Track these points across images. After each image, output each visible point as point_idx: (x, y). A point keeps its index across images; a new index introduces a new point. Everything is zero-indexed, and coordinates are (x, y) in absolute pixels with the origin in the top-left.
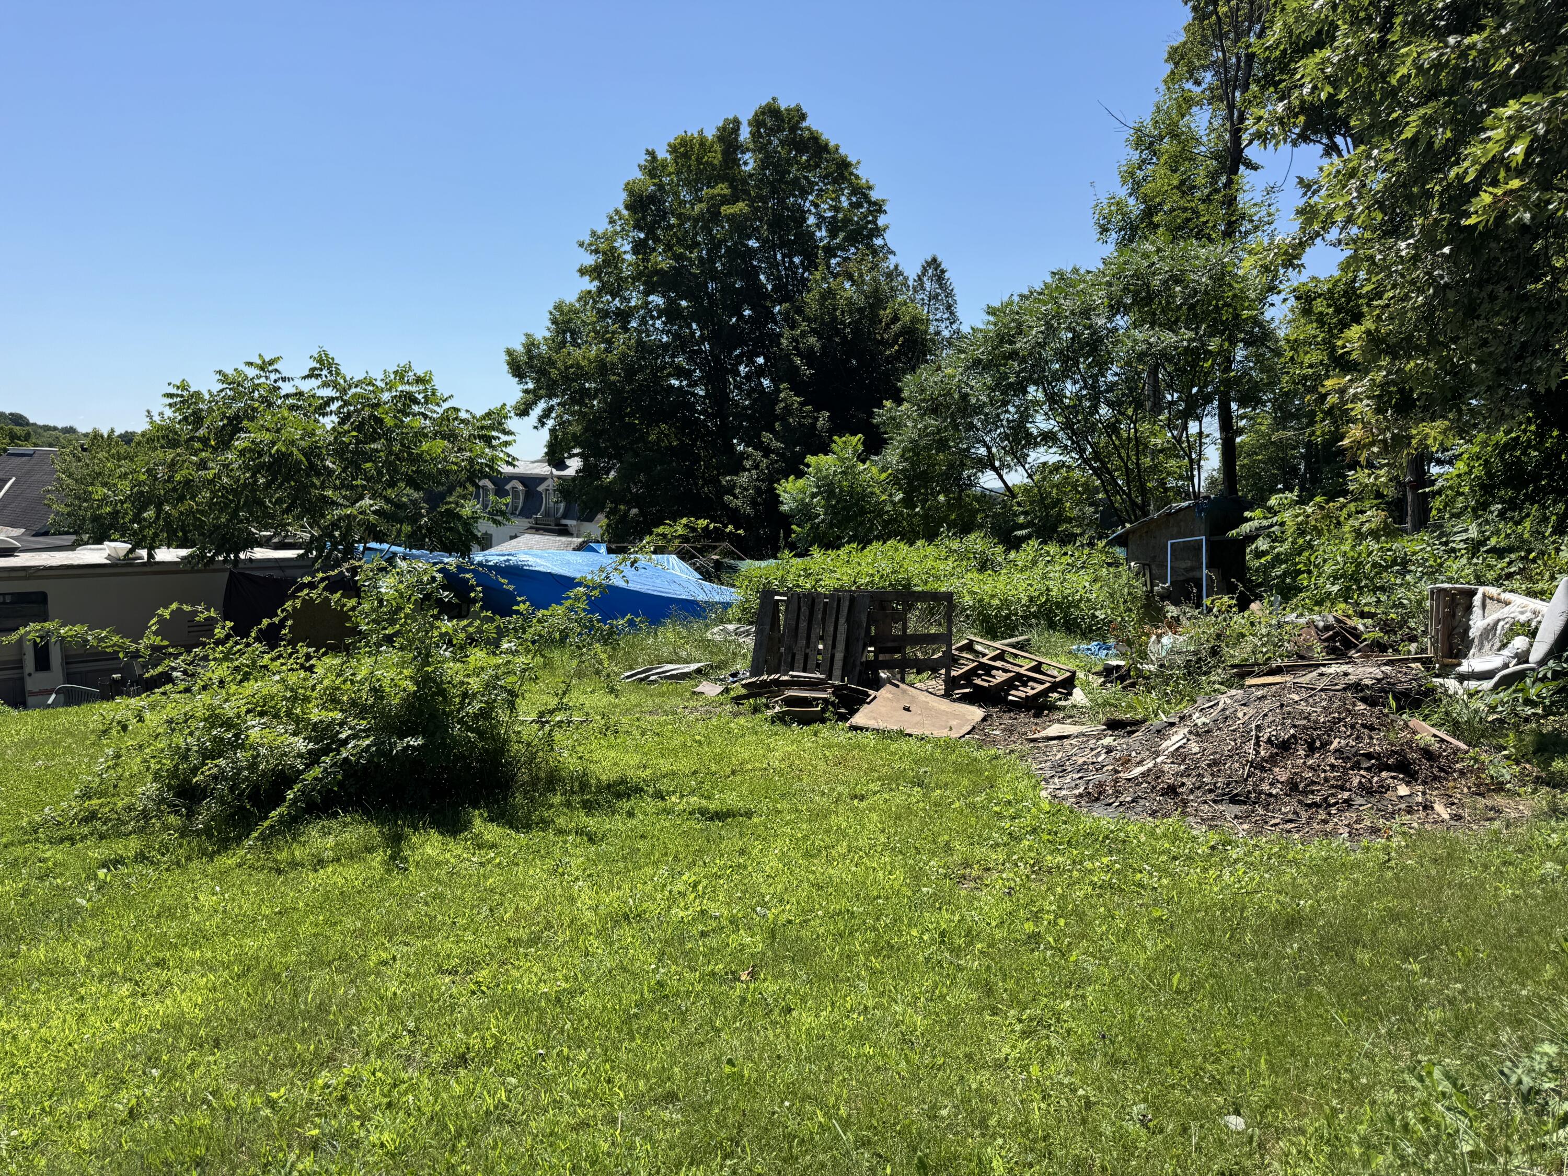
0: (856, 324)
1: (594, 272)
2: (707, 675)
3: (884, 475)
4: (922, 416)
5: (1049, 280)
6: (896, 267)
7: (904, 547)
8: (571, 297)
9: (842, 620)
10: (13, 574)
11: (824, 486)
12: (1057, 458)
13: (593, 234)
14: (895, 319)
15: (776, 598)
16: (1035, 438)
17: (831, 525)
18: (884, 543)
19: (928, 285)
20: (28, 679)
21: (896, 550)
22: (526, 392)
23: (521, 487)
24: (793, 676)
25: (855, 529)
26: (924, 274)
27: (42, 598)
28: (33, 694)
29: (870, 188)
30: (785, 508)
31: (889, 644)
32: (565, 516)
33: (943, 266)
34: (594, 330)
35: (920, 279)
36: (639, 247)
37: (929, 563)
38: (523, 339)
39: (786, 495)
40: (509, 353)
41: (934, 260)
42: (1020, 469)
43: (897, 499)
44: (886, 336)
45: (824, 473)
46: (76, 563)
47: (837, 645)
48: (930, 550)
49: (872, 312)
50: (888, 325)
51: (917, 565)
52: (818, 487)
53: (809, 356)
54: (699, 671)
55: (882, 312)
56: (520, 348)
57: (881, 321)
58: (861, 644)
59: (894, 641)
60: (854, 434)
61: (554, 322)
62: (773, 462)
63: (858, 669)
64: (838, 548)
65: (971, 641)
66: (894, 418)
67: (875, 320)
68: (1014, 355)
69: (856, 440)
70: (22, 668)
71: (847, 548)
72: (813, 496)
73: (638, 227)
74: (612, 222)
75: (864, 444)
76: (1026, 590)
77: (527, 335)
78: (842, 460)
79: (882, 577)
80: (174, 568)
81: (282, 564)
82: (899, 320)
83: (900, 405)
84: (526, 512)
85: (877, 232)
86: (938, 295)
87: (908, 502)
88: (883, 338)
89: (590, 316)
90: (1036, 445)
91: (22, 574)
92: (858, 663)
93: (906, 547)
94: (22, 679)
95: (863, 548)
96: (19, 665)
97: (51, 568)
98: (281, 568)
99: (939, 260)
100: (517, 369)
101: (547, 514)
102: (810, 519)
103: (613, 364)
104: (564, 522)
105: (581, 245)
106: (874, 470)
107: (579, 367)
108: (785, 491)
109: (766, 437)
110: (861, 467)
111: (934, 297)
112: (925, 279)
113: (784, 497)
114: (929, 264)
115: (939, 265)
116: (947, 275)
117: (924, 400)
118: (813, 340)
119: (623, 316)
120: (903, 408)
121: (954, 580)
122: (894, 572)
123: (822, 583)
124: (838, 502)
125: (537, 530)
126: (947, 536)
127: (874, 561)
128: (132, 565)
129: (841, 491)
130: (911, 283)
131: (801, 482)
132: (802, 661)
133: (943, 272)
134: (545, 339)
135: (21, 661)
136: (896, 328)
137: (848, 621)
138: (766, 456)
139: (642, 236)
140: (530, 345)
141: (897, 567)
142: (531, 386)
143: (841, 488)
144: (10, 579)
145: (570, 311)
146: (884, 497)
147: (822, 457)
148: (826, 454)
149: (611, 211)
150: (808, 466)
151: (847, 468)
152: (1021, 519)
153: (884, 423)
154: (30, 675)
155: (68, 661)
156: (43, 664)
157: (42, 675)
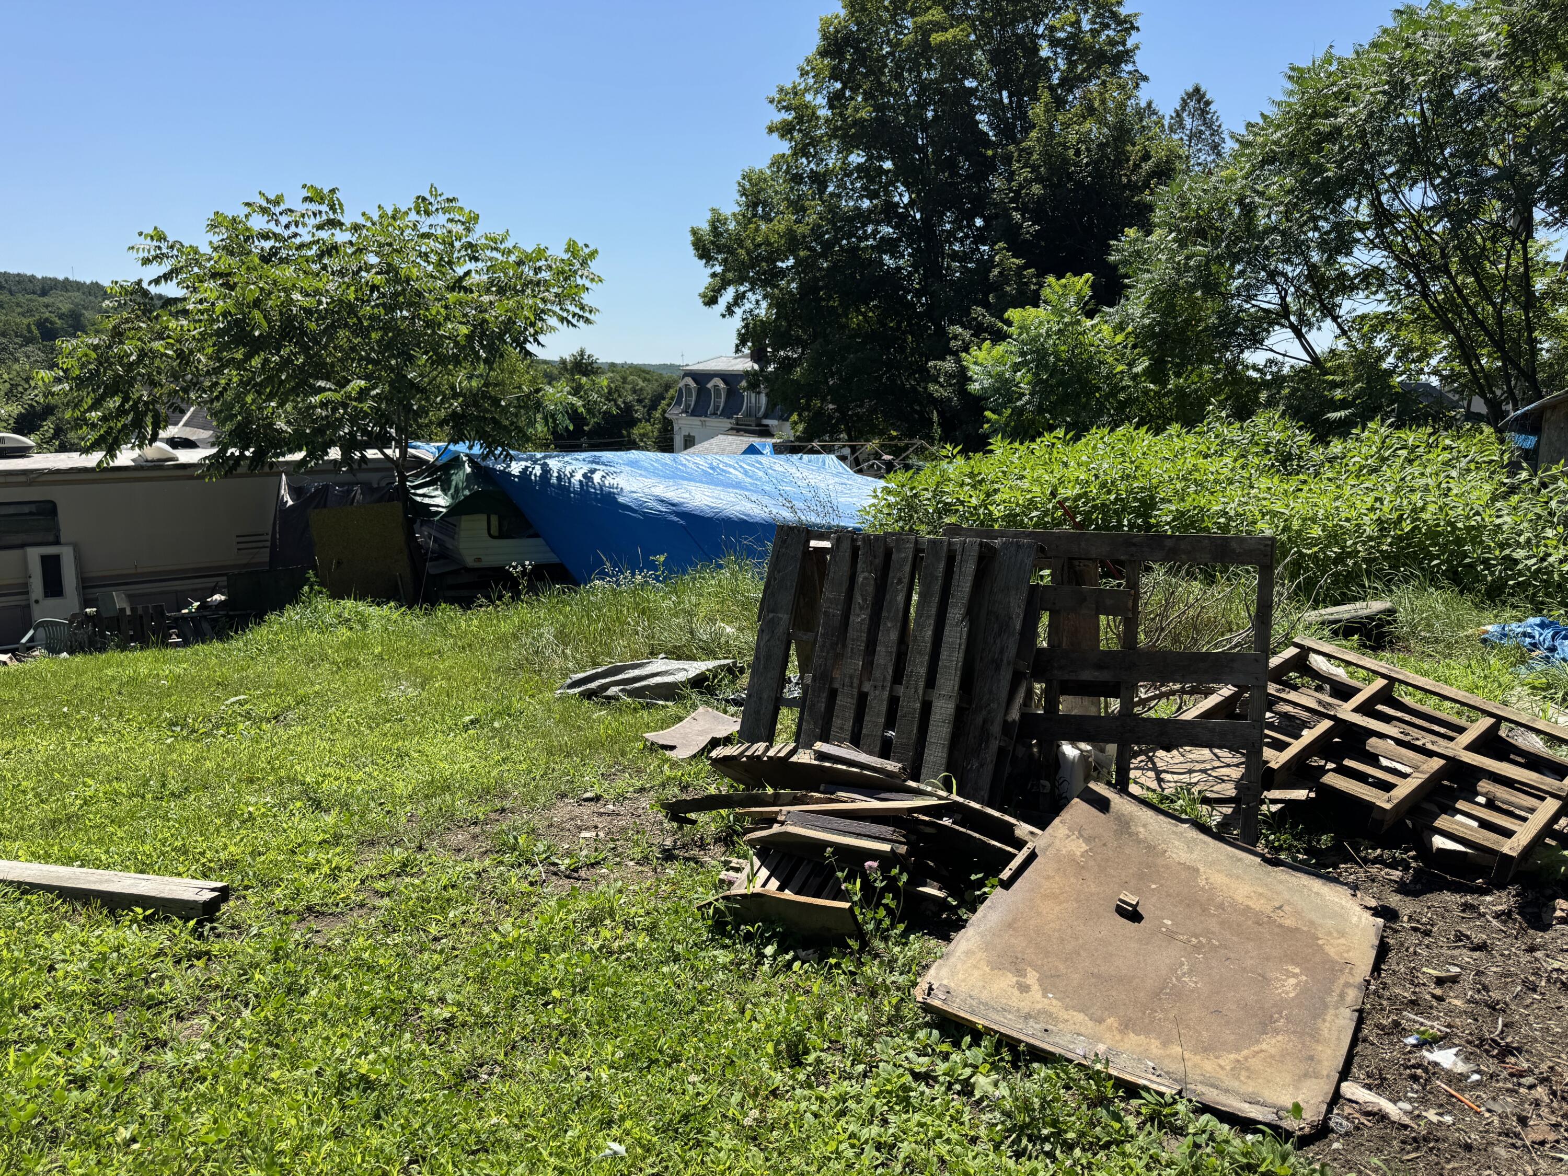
0: (1095, 163)
1: (785, 130)
2: (711, 691)
3: (1119, 338)
4: (1182, 243)
5: (1390, 24)
6: (1149, 104)
7: (1144, 439)
8: (762, 164)
9: (956, 613)
11: (1032, 352)
12: (1383, 308)
13: (781, 90)
14: (1146, 157)
15: (813, 543)
16: (1352, 279)
17: (1040, 410)
18: (1112, 430)
19: (1188, 122)
20: (36, 609)
21: (1131, 440)
22: (714, 275)
23: (722, 385)
24: (821, 756)
25: (1077, 414)
26: (1183, 109)
27: (49, 510)
30: (975, 387)
31: (1087, 675)
32: (766, 416)
33: (1207, 97)
34: (787, 199)
35: (1178, 115)
36: (835, 100)
37: (1191, 460)
38: (709, 216)
39: (977, 368)
40: (694, 232)
41: (1197, 90)
42: (1328, 324)
43: (1138, 369)
44: (1134, 178)
45: (1033, 332)
47: (940, 680)
48: (1190, 440)
49: (1116, 148)
50: (1137, 166)
51: (1167, 465)
52: (1023, 354)
53: (1036, 211)
54: (698, 682)
55: (1129, 148)
56: (705, 227)
57: (1128, 160)
58: (1006, 676)
59: (1100, 666)
60: (1078, 273)
61: (744, 193)
63: (994, 745)
64: (1033, 440)
65: (1305, 651)
66: (1138, 253)
67: (1121, 159)
68: (1335, 134)
69: (1082, 283)
70: (27, 593)
71: (1048, 438)
72: (1016, 368)
73: (835, 75)
74: (804, 73)
75: (1093, 287)
76: (1372, 509)
77: (713, 210)
78: (1059, 312)
79: (1103, 485)
82: (1149, 158)
83: (1149, 233)
84: (727, 412)
85: (1126, 56)
86: (1201, 132)
87: (1156, 373)
88: (1130, 181)
89: (781, 185)
90: (1354, 288)
91: (22, 479)
92: (996, 729)
93: (1149, 437)
94: (28, 606)
95: (1077, 438)
96: (24, 590)
97: (58, 471)
98: (351, 472)
99: (1203, 89)
100: (703, 250)
101: (749, 414)
102: (1010, 401)
103: (804, 237)
104: (766, 422)
105: (772, 101)
106: (1106, 329)
107: (767, 243)
108: (976, 363)
109: (977, 312)
110: (1089, 323)
111: (1195, 135)
112: (1185, 115)
113: (974, 370)
114: (1190, 96)
115: (1203, 96)
116: (1213, 107)
117: (1184, 219)
118: (1037, 189)
119: (819, 180)
120: (1154, 238)
121: (1235, 492)
122: (1126, 477)
123: (998, 497)
124: (1051, 376)
125: (738, 430)
126: (1218, 418)
127: (1092, 459)
128: (161, 468)
129: (1058, 359)
130: (1166, 123)
131: (1000, 348)
132: (850, 714)
133: (1208, 103)
134: (734, 215)
135: (26, 585)
136: (1146, 167)
137: (971, 613)
139: (838, 85)
140: (717, 223)
141: (1130, 468)
142: (719, 269)
143: (1056, 354)
144: (7, 485)
145: (760, 179)
146: (1120, 368)
147: (1031, 311)
148: (1036, 306)
149: (802, 62)
150: (1009, 323)
151: (1066, 325)
152: (1338, 394)
153: (1125, 262)
154: (37, 602)
155: (86, 585)
156: (53, 587)
157: (52, 602)
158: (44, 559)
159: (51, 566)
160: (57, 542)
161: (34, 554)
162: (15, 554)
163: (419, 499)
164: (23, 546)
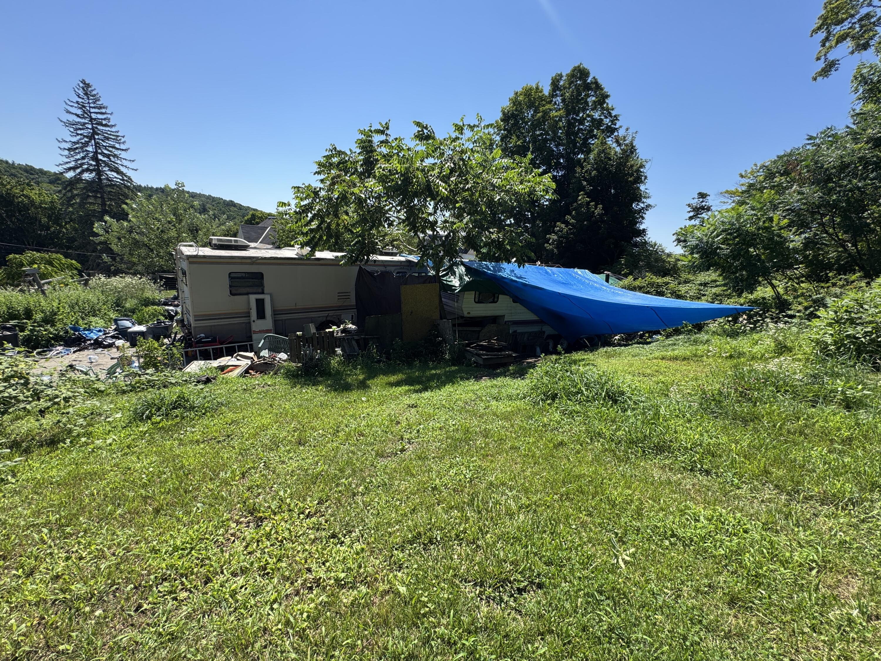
10: (244, 261)
20: (253, 325)
27: (260, 276)
28: (255, 332)
29: (613, 109)
46: (279, 256)
62: (570, 229)
70: (249, 316)
80: (331, 262)
81: (385, 264)
91: (249, 261)
94: (250, 323)
96: (248, 315)
97: (265, 259)
98: (385, 266)
109: (568, 217)
128: (310, 260)
135: (249, 313)
138: (567, 226)
144: (242, 263)
154: (254, 321)
155: (275, 313)
156: (261, 315)
157: (260, 321)
158: (257, 300)
159: (260, 304)
160: (263, 293)
161: (253, 298)
162: (245, 297)
163: (445, 282)
164: (247, 294)
